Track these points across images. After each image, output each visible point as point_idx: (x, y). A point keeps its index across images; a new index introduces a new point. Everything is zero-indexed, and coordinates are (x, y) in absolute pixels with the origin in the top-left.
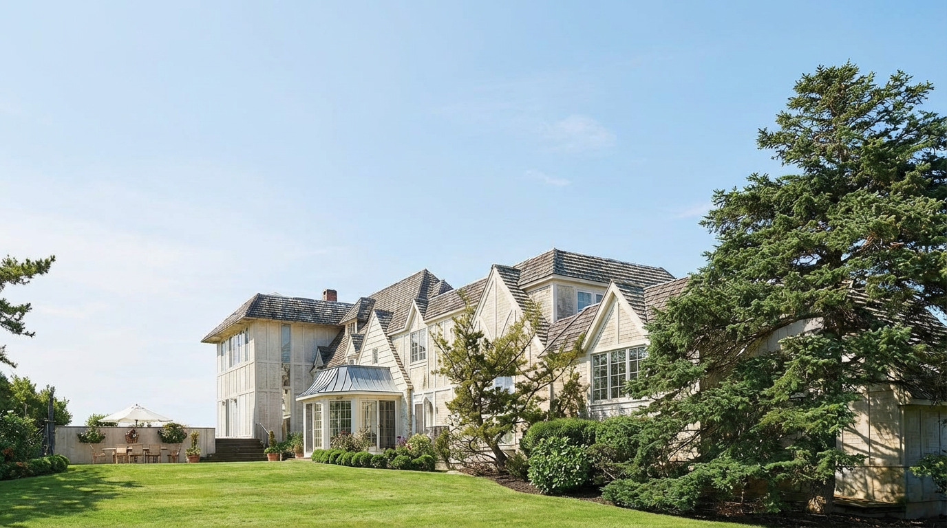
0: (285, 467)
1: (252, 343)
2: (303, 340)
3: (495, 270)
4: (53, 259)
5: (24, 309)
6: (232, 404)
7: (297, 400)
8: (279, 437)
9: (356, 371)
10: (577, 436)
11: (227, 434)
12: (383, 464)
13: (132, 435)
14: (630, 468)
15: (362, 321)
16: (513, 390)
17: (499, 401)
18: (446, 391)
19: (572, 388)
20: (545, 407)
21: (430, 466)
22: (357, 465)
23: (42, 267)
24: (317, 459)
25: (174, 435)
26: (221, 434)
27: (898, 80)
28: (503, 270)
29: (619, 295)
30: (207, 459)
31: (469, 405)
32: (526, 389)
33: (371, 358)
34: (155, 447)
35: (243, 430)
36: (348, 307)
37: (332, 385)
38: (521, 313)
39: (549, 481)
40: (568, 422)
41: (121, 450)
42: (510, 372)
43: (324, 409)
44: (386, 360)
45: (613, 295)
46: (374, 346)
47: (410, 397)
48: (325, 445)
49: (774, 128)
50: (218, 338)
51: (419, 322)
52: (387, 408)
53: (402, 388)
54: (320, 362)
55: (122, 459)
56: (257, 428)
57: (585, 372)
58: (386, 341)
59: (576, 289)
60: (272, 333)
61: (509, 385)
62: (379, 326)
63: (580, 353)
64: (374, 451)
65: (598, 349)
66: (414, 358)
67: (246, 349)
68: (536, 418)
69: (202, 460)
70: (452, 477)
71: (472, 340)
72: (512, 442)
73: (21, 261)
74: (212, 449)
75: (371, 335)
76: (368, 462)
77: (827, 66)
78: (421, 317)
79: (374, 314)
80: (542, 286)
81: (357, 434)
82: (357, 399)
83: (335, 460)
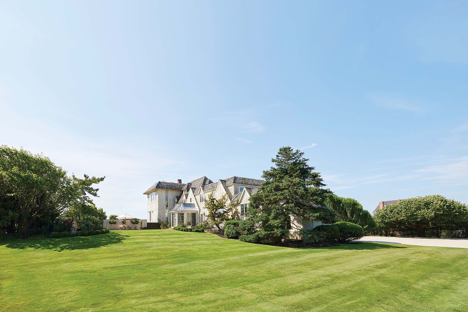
0: (166, 231)
1: (157, 195)
2: (172, 194)
3: (220, 181)
4: (105, 177)
5: (97, 190)
6: (152, 212)
7: (170, 212)
8: (165, 223)
9: (185, 205)
10: (236, 225)
11: (150, 221)
12: (191, 230)
13: (124, 222)
14: (246, 232)
15: (188, 190)
16: (222, 212)
17: (220, 215)
18: (207, 212)
19: (236, 212)
20: (230, 217)
21: (203, 231)
22: (185, 231)
23: (102, 179)
24: (175, 229)
25: (135, 222)
26: (148, 221)
27: (297, 151)
28: (221, 181)
29: (246, 191)
30: (145, 228)
31: (213, 216)
32: (225, 212)
33: (190, 201)
34: (131, 225)
35: (155, 220)
36: (184, 185)
37: (179, 208)
38: (225, 192)
39: (228, 235)
40: (234, 221)
41: (122, 226)
42: (222, 207)
43: (177, 215)
44: (194, 202)
45: (245, 191)
46: (191, 197)
47: (200, 212)
48: (176, 225)
49: (275, 158)
50: (148, 193)
51: (202, 192)
52: (194, 215)
53: (198, 210)
54: (176, 200)
55: (121, 229)
56: (159, 219)
57: (239, 208)
58: (194, 196)
59: (240, 187)
60: (163, 193)
61: (221, 211)
62: (192, 192)
63: (238, 204)
64: (189, 227)
65: (241, 204)
66: (201, 202)
67: (155, 197)
68: (228, 220)
69: (143, 229)
70: (208, 234)
71: (212, 200)
72: (222, 225)
73: (97, 178)
74: (146, 226)
75: (190, 194)
76: (187, 230)
77: (285, 147)
78: (202, 190)
79: (191, 188)
80: (231, 186)
81: (185, 223)
82: (185, 212)
83: (179, 229)
